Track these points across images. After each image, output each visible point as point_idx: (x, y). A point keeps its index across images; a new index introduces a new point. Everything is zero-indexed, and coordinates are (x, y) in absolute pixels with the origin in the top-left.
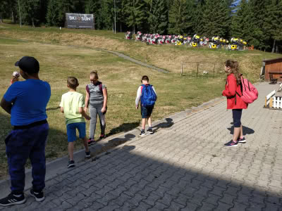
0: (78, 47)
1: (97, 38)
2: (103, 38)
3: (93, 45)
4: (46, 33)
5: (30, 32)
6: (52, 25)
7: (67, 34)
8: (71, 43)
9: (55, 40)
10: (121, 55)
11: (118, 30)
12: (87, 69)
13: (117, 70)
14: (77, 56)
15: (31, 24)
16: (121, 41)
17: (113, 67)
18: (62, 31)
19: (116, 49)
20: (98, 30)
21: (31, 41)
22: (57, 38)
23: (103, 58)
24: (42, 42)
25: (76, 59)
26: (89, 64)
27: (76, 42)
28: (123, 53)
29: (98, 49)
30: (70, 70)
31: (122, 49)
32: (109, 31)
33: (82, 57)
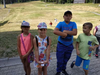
0: (78, 10)
1: (86, 6)
2: (88, 6)
3: (83, 9)
4: (66, 6)
5: (61, 6)
6: (69, 3)
7: (74, 6)
8: (75, 9)
9: (69, 8)
10: (96, 13)
11: (95, 3)
12: (81, 19)
13: (94, 20)
14: (77, 14)
15: (62, 3)
16: (97, 7)
17: (92, 18)
18: (72, 5)
19: (94, 11)
20: (86, 3)
21: (62, 9)
22: (70, 7)
23: (88, 15)
24: (65, 9)
25: (77, 15)
26: (82, 17)
27: (77, 9)
28: (97, 13)
29: (85, 11)
30: (75, 19)
31: (97, 11)
32: (91, 3)
33: (79, 14)
